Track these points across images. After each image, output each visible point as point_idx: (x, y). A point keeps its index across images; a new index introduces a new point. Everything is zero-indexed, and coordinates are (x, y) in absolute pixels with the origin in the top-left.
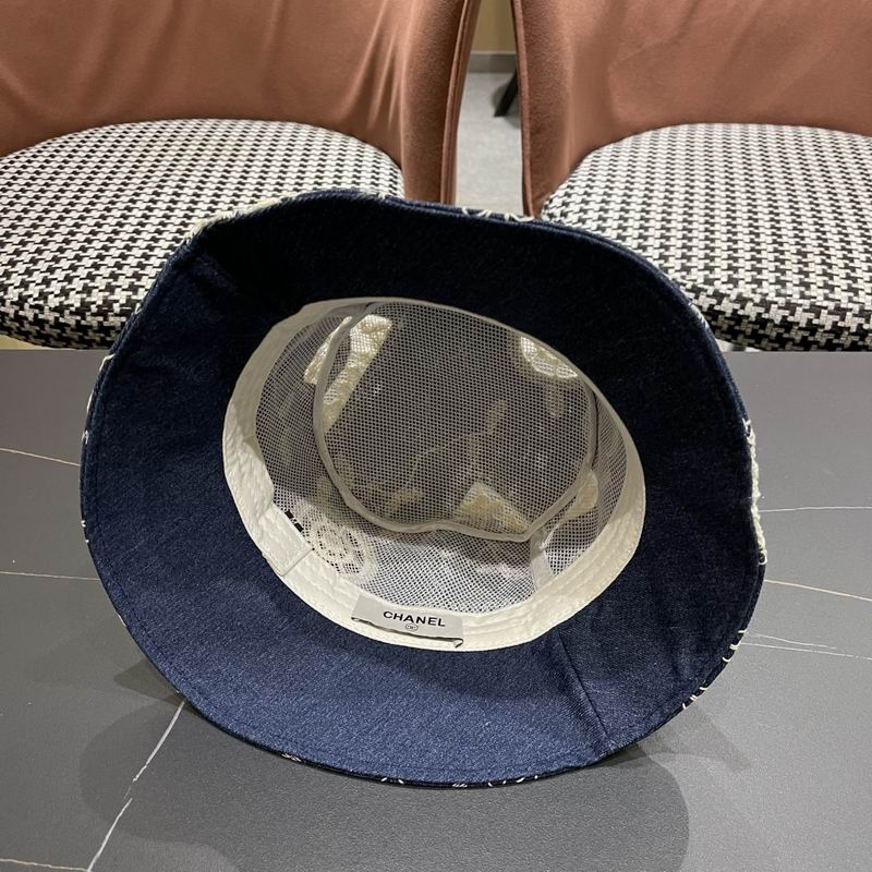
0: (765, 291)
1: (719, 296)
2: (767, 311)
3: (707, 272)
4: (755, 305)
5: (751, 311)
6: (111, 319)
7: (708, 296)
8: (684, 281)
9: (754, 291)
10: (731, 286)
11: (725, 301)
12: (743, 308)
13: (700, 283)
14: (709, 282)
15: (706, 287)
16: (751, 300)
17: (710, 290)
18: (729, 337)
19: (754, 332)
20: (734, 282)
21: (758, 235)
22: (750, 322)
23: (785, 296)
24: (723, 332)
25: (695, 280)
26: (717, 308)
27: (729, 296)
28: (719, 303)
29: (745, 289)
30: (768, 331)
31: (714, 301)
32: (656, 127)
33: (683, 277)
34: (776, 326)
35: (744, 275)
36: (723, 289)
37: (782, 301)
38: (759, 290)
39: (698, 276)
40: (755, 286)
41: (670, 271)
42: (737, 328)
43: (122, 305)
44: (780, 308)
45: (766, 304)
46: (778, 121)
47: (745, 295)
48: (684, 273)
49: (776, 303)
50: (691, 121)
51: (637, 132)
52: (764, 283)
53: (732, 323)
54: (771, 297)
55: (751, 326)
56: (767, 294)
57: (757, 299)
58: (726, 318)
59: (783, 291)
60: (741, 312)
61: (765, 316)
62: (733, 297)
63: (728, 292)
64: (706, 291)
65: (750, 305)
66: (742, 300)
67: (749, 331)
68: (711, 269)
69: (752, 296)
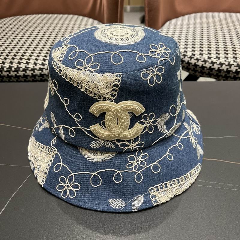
0: (229, 61)
1: (213, 63)
2: (230, 67)
3: (209, 55)
4: (226, 65)
5: (224, 68)
6: (4, 73)
7: (209, 63)
8: (201, 59)
9: (225, 61)
10: (217, 59)
11: (215, 65)
12: (222, 67)
13: (206, 58)
14: (209, 58)
15: (208, 60)
16: (225, 64)
17: (210, 61)
18: (216, 77)
19: (226, 75)
20: (218, 58)
21: (226, 43)
22: (224, 72)
23: (237, 62)
24: (215, 76)
25: (204, 58)
26: (212, 67)
27: (216, 63)
28: (213, 65)
29: (222, 60)
30: (230, 75)
31: (211, 65)
32: (189, 13)
33: (200, 57)
34: (233, 73)
35: (222, 55)
36: (215, 60)
37: (235, 64)
38: (227, 60)
39: (206, 57)
40: (226, 59)
41: (196, 55)
42: (219, 74)
43: (7, 68)
44: (235, 66)
45: (230, 65)
46: (230, 11)
47: (222, 62)
48: (201, 56)
49: (233, 65)
50: (201, 12)
51: (183, 15)
52: (229, 58)
53: (218, 72)
54: (232, 62)
55: (224, 73)
56: (230, 62)
57: (227, 63)
58: (216, 71)
59: (236, 61)
60: (221, 68)
61: (230, 69)
62: (218, 63)
63: (216, 62)
64: (208, 61)
65: (224, 66)
66: (221, 64)
67: (223, 75)
68: (210, 54)
69: (225, 62)
